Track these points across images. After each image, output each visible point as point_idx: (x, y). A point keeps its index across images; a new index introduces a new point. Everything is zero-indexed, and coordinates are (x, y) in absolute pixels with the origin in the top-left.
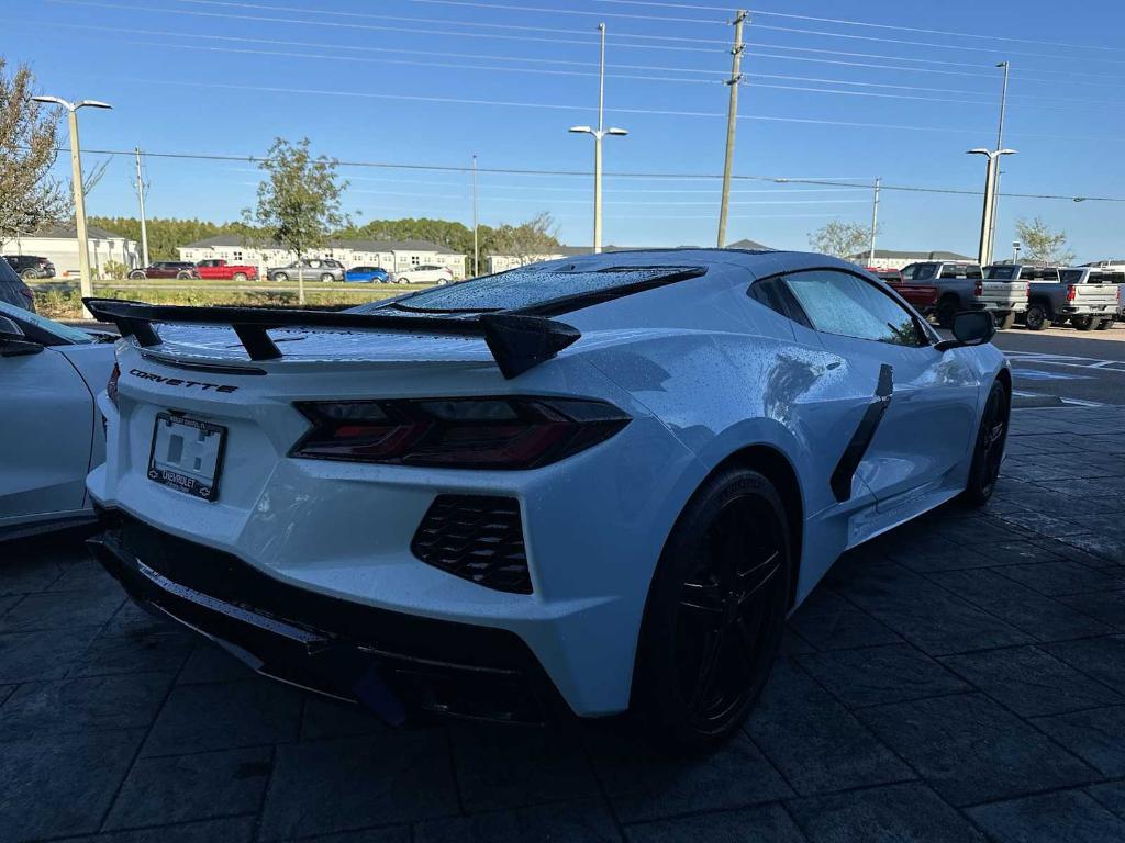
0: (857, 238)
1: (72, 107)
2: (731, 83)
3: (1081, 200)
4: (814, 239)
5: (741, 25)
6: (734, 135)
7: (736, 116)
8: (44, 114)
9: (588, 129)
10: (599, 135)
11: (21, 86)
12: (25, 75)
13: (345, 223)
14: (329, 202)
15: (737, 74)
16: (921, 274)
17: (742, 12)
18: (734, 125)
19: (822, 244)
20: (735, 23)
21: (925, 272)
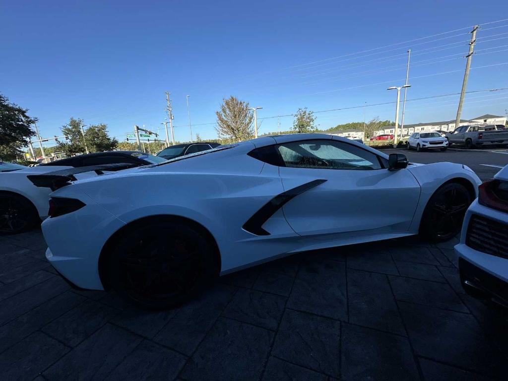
1: (255, 109)
2: (468, 56)
5: (475, 32)
7: (469, 69)
8: (251, 111)
9: (394, 87)
10: (399, 89)
11: (247, 107)
12: (248, 104)
13: (315, 128)
14: (311, 123)
15: (471, 52)
17: (476, 26)
20: (473, 32)
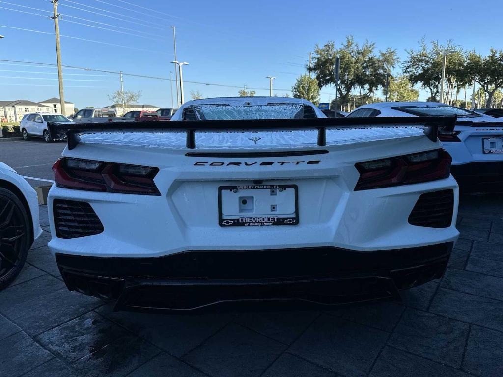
0: (131, 98)
2: (54, 18)
3: (208, 85)
4: (112, 98)
6: (60, 44)
7: (59, 36)
15: (57, 14)
16: (164, 114)
18: (59, 39)
19: (115, 100)
21: (166, 112)
